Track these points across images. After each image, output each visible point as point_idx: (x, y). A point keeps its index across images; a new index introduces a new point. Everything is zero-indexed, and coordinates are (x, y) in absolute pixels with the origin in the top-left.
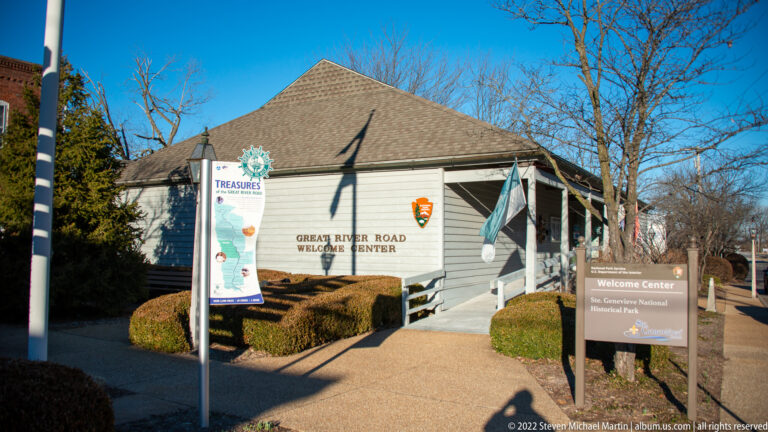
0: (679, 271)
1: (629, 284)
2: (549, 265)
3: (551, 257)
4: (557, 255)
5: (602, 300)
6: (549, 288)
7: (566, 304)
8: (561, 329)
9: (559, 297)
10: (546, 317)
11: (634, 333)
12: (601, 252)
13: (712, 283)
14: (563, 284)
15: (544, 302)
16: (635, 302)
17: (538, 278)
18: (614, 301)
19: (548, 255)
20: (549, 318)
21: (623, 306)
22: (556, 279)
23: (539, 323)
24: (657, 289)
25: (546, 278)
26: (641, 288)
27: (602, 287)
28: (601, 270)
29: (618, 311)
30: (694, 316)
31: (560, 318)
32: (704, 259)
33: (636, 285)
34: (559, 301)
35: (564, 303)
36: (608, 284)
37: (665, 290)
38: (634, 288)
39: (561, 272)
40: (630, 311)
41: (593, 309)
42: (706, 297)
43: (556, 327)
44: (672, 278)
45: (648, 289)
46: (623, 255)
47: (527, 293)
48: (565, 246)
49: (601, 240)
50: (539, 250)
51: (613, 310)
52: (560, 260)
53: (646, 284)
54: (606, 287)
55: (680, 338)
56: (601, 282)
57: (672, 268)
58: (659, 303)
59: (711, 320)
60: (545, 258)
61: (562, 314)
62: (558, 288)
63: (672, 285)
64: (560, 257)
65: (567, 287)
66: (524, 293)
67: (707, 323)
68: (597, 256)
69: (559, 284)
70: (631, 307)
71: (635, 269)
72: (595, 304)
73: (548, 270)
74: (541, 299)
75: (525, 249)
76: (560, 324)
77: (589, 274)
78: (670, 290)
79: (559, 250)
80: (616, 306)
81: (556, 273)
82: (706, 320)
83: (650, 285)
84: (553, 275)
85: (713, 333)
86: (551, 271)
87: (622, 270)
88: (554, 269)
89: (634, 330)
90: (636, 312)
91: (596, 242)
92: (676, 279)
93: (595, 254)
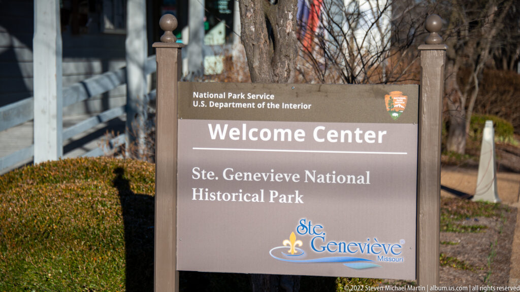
0: (398, 100)
1: (282, 132)
2: (96, 90)
3: (105, 69)
4: (118, 66)
5: (219, 173)
6: (98, 150)
7: (137, 188)
8: (122, 249)
9: (119, 171)
10: (84, 219)
11: (293, 250)
12: (228, 60)
13: (488, 133)
14: (134, 139)
15: (79, 183)
16: (295, 178)
17: (66, 125)
18: (248, 176)
19: (97, 65)
20: (94, 222)
21: (268, 186)
22: (116, 127)
23: (66, 237)
24: (346, 146)
25: (87, 125)
26: (309, 142)
27: (218, 142)
28: (217, 100)
29: (256, 198)
30: (430, 207)
31: (120, 222)
32: (475, 77)
33: (299, 134)
34: (120, 180)
35: (133, 185)
36: (234, 133)
37: (365, 146)
38: (294, 144)
39: (127, 108)
40: (283, 199)
41: (198, 195)
42: (475, 167)
43: (110, 245)
44: (381, 117)
45: (327, 145)
46: (273, 63)
47: (37, 161)
48: (137, 44)
49: (229, 31)
50: (69, 51)
51: (243, 198)
52: (125, 80)
53: (322, 134)
54: (228, 142)
55: (399, 259)
56: (217, 130)
57: (383, 94)
58: (350, 179)
59: (483, 221)
60: (89, 73)
61: (125, 212)
62: (121, 150)
63: (381, 134)
64: (125, 70)
65: (142, 148)
66: (31, 163)
67: (474, 229)
68: (220, 68)
69: (122, 139)
70: (286, 188)
71: (297, 97)
72: (201, 183)
73: (96, 104)
74: (74, 176)
75: (30, 47)
76: (119, 238)
77: (187, 111)
78: (375, 146)
79: (122, 54)
80: (251, 187)
81: (116, 111)
82: (472, 223)
83: (332, 135)
84: (108, 115)
85: (486, 251)
86: (105, 106)
87: (267, 100)
88: (112, 101)
89: (292, 244)
90: (298, 200)
91: (217, 35)
92: (392, 121)
93: (213, 64)
